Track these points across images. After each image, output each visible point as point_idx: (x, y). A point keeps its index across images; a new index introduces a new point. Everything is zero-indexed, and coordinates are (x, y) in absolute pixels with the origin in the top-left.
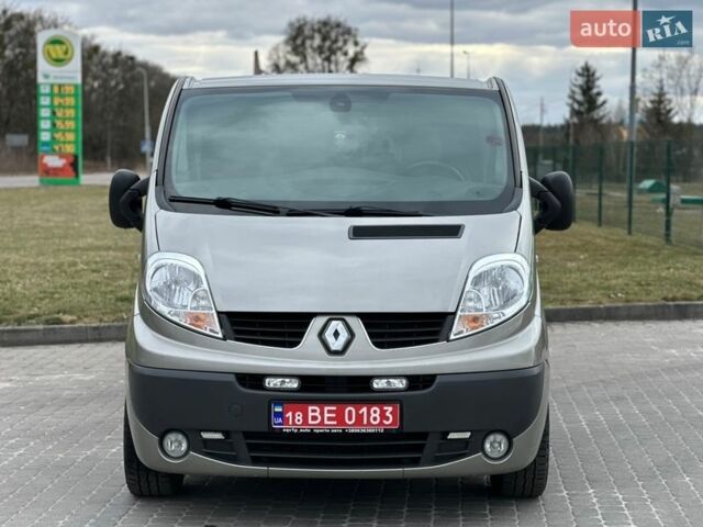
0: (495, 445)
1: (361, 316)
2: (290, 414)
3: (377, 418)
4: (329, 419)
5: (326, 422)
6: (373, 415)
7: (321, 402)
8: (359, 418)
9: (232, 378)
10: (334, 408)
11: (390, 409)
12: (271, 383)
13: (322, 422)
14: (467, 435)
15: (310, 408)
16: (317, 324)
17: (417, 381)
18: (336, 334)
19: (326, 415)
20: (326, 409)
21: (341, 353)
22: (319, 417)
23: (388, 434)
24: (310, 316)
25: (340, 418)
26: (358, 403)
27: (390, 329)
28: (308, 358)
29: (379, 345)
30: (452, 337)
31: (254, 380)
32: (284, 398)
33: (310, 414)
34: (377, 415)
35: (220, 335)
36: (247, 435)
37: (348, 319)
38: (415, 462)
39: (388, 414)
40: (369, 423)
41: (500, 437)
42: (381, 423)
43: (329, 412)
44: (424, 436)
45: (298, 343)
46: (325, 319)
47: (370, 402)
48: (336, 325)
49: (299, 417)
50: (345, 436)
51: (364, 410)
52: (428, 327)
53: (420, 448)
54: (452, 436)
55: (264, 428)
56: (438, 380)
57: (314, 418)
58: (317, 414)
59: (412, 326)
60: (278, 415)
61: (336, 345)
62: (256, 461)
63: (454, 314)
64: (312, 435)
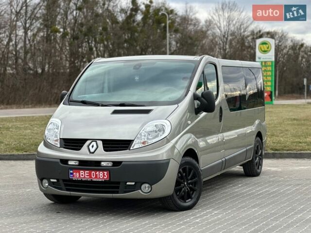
0: (146, 187)
1: (102, 140)
2: (75, 174)
3: (102, 176)
4: (87, 176)
5: (86, 177)
6: (101, 175)
7: (84, 170)
8: (96, 175)
9: (59, 161)
10: (88, 172)
11: (106, 173)
12: (70, 163)
13: (85, 177)
14: (133, 183)
15: (81, 172)
16: (88, 142)
17: (116, 163)
18: (93, 146)
19: (86, 174)
20: (86, 172)
21: (93, 153)
22: (83, 175)
23: (105, 182)
24: (86, 140)
25: (90, 175)
26: (96, 170)
27: (111, 145)
28: (83, 154)
29: (105, 150)
30: (131, 148)
31: (65, 161)
32: (74, 168)
33: (81, 174)
34: (102, 175)
35: (59, 146)
36: (64, 180)
37: (98, 141)
38: (117, 192)
39: (105, 175)
40: (99, 178)
41: (147, 185)
42: (103, 178)
43: (87, 173)
44: (119, 183)
45: (81, 149)
46: (90, 141)
47: (100, 170)
48: (94, 143)
49: (78, 175)
50: (92, 182)
51: (98, 173)
52: (124, 145)
53: (118, 188)
54: (128, 183)
55: (68, 179)
56: (123, 163)
57: (82, 175)
58: (83, 174)
59: (119, 144)
60: (72, 174)
61: (92, 150)
62: (68, 190)
63: (133, 140)
64: (81, 181)
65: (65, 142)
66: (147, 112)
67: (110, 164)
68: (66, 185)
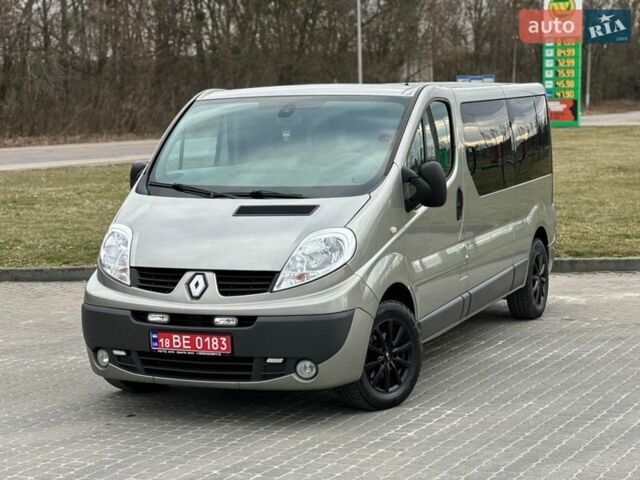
0: (305, 368)
1: (219, 273)
2: (162, 340)
3: (216, 346)
4: (186, 344)
5: (184, 347)
6: (214, 343)
7: (181, 332)
8: (205, 344)
9: (129, 313)
10: (188, 337)
11: (224, 339)
12: (152, 318)
13: (181, 347)
14: (280, 361)
15: (174, 336)
16: (188, 275)
17: (245, 320)
18: (197, 285)
19: (184, 342)
20: (184, 337)
21: (198, 298)
22: (179, 343)
23: (223, 357)
24: (183, 272)
25: (192, 344)
26: (204, 334)
27: (233, 282)
28: (178, 301)
29: (223, 293)
30: (275, 289)
31: (141, 315)
32: (159, 329)
33: (174, 341)
34: (216, 343)
35: (129, 283)
36: (140, 353)
37: (207, 274)
38: (248, 378)
39: (223, 343)
40: (212, 349)
41: (308, 364)
42: (219, 349)
43: (186, 339)
44: (251, 359)
45: (172, 290)
46: (192, 273)
47: (212, 334)
48: (199, 278)
49: (167, 342)
50: (196, 357)
51: (208, 339)
52: (260, 281)
53: (249, 368)
54: (269, 361)
55: (148, 350)
56: (258, 320)
57: (177, 344)
58: (178, 341)
59: (250, 280)
60: (155, 340)
61: (196, 292)
63: (279, 272)
64: (175, 356)
65: (142, 275)
66: (307, 210)
67: (233, 322)
68: (144, 362)
